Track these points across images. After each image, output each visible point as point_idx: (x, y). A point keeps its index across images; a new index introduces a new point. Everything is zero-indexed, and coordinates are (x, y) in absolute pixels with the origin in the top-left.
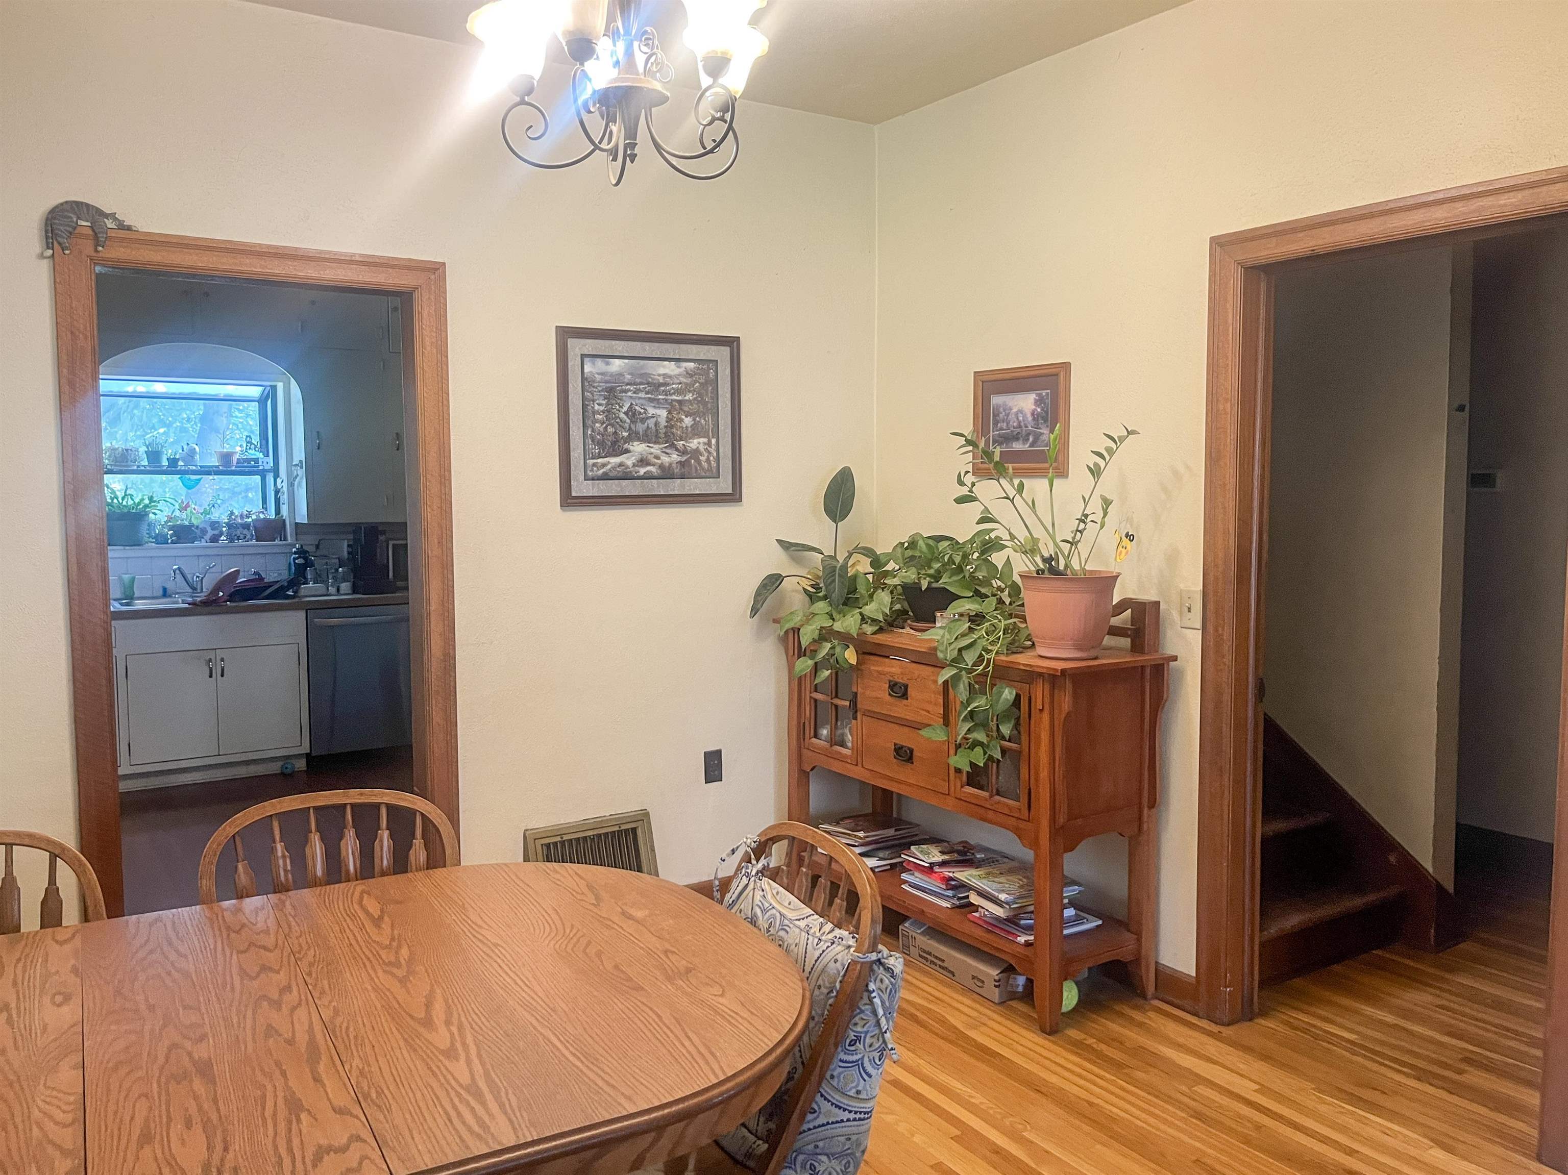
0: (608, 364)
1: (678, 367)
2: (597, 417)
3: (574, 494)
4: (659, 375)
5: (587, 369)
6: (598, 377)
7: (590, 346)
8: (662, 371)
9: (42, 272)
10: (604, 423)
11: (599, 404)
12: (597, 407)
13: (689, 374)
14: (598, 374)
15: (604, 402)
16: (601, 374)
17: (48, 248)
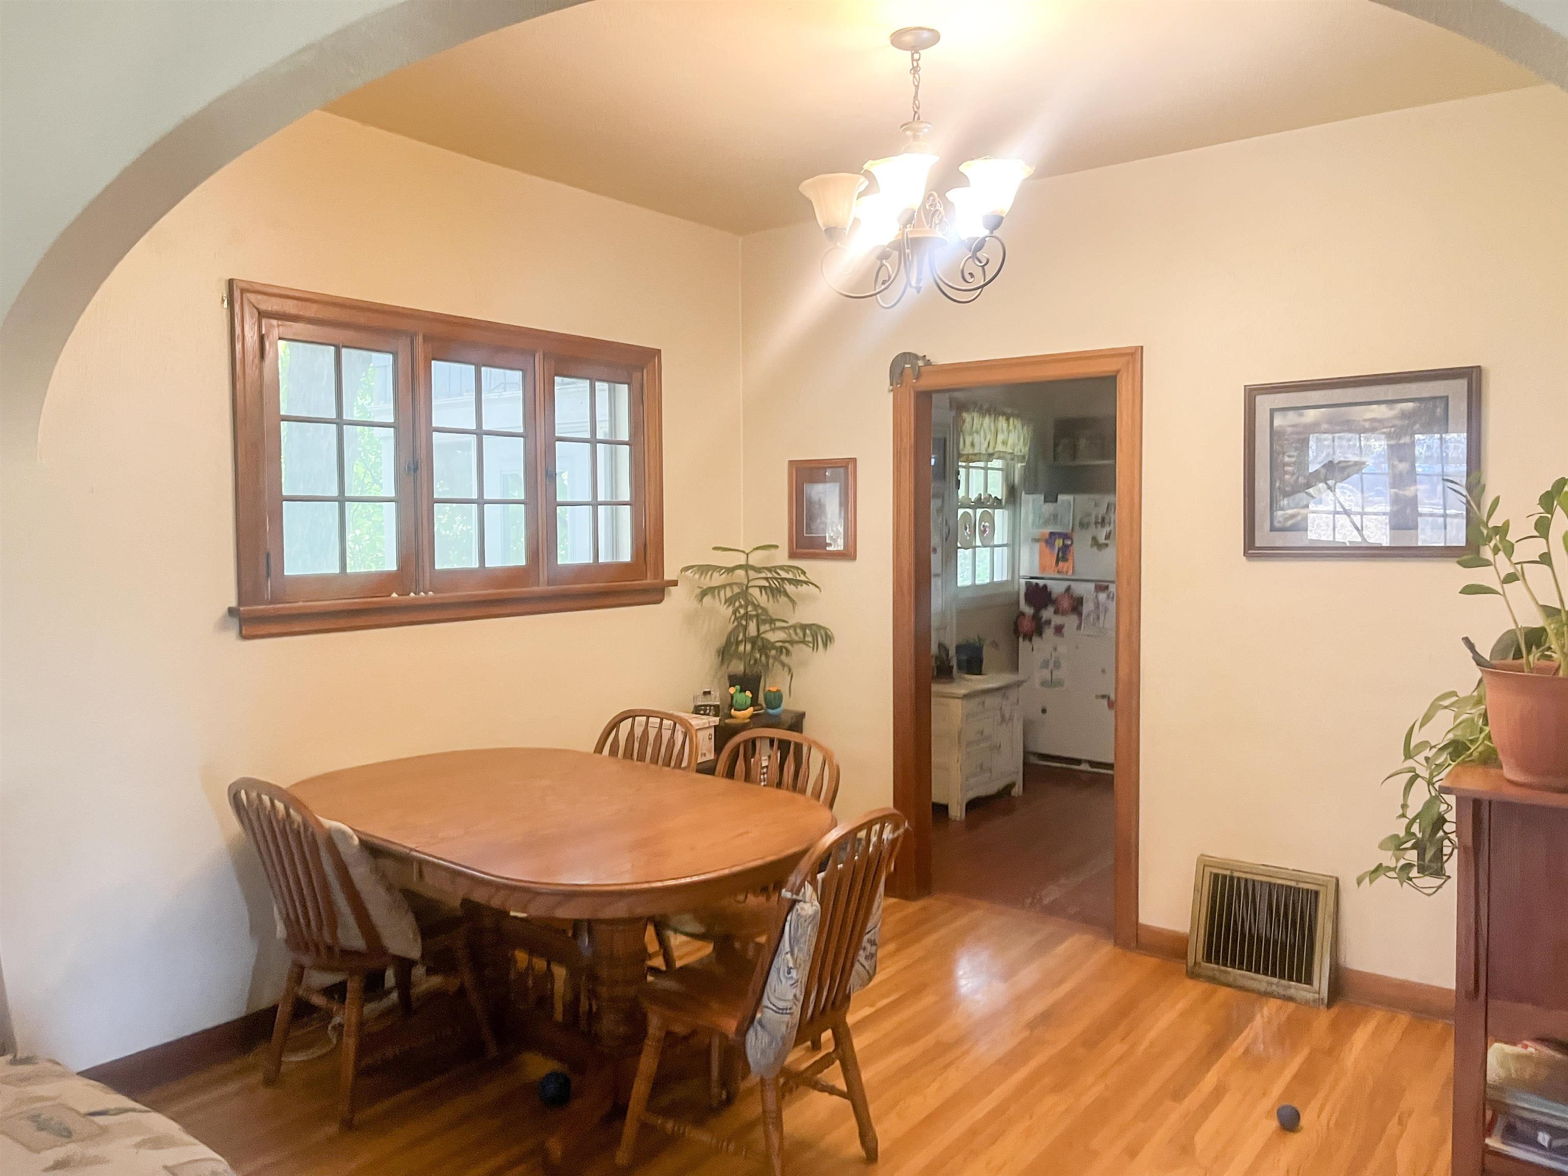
0: (1301, 415)
1: (1391, 409)
2: (1288, 468)
3: (1257, 544)
4: (1365, 420)
5: (1277, 423)
6: (1289, 430)
7: (1280, 400)
8: (1369, 415)
9: (888, 400)
10: (1294, 474)
11: (1289, 456)
12: (1287, 459)
13: (1404, 415)
14: (1289, 426)
15: (1295, 454)
16: (1293, 426)
17: (891, 385)
